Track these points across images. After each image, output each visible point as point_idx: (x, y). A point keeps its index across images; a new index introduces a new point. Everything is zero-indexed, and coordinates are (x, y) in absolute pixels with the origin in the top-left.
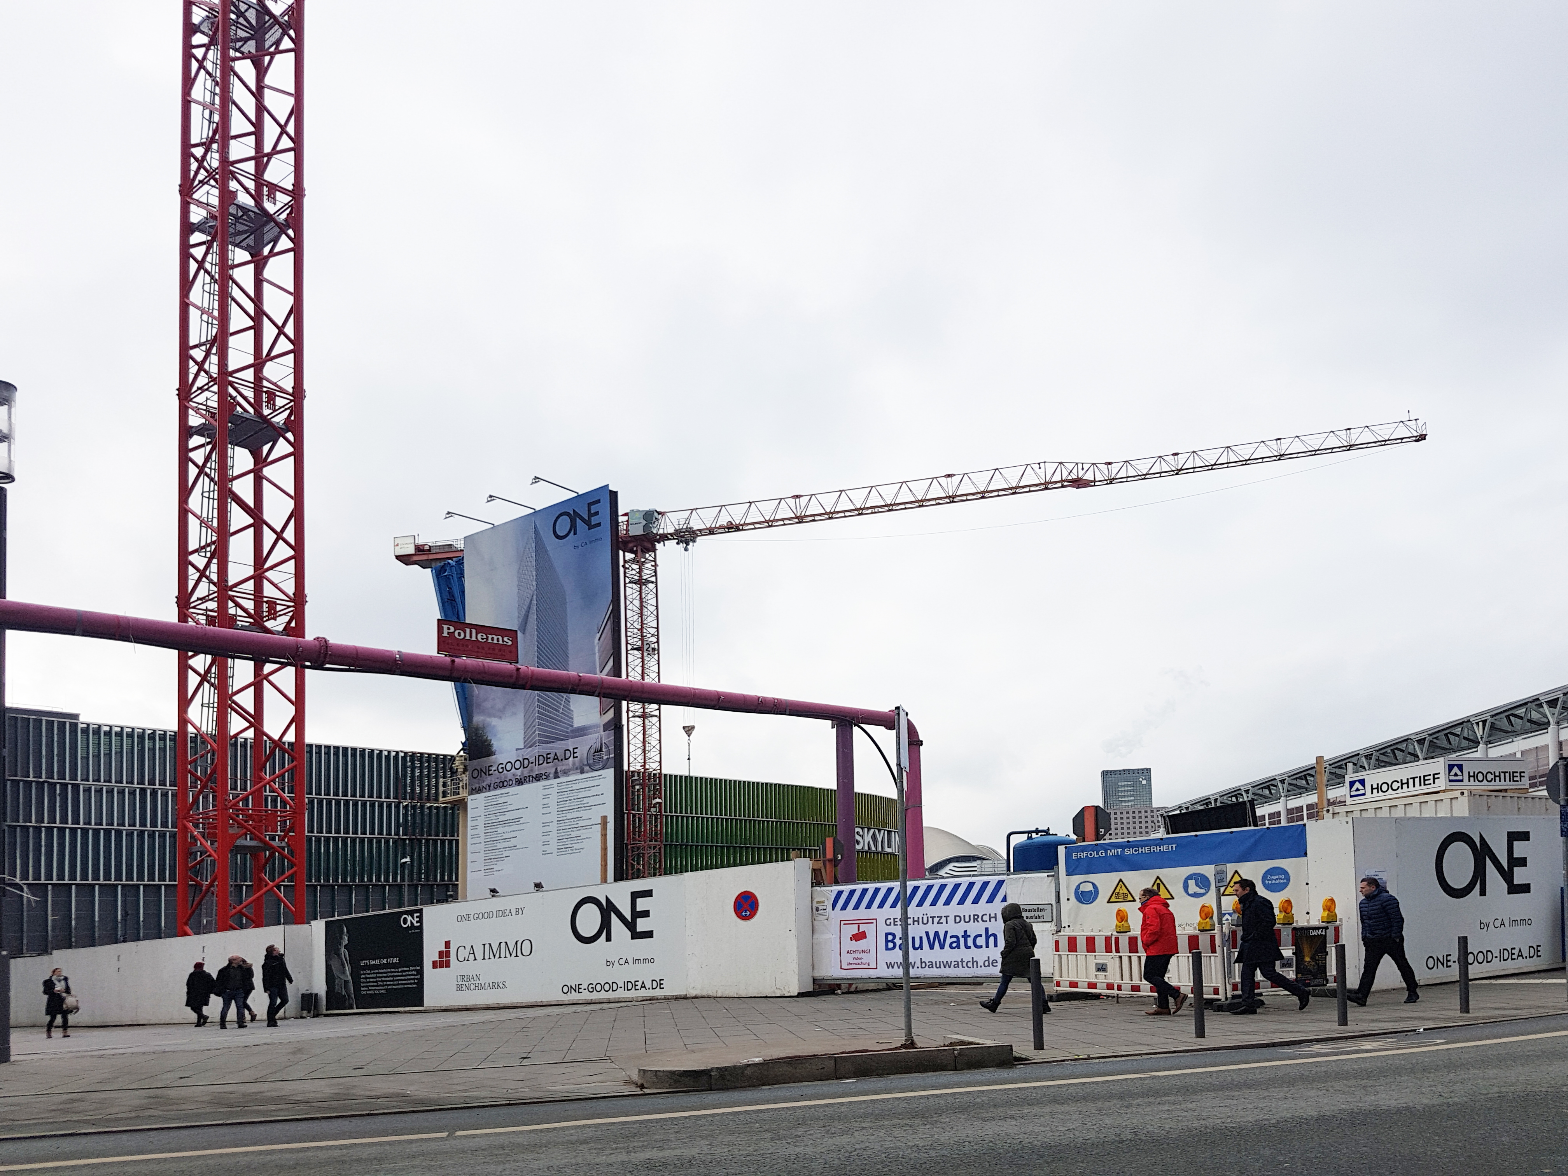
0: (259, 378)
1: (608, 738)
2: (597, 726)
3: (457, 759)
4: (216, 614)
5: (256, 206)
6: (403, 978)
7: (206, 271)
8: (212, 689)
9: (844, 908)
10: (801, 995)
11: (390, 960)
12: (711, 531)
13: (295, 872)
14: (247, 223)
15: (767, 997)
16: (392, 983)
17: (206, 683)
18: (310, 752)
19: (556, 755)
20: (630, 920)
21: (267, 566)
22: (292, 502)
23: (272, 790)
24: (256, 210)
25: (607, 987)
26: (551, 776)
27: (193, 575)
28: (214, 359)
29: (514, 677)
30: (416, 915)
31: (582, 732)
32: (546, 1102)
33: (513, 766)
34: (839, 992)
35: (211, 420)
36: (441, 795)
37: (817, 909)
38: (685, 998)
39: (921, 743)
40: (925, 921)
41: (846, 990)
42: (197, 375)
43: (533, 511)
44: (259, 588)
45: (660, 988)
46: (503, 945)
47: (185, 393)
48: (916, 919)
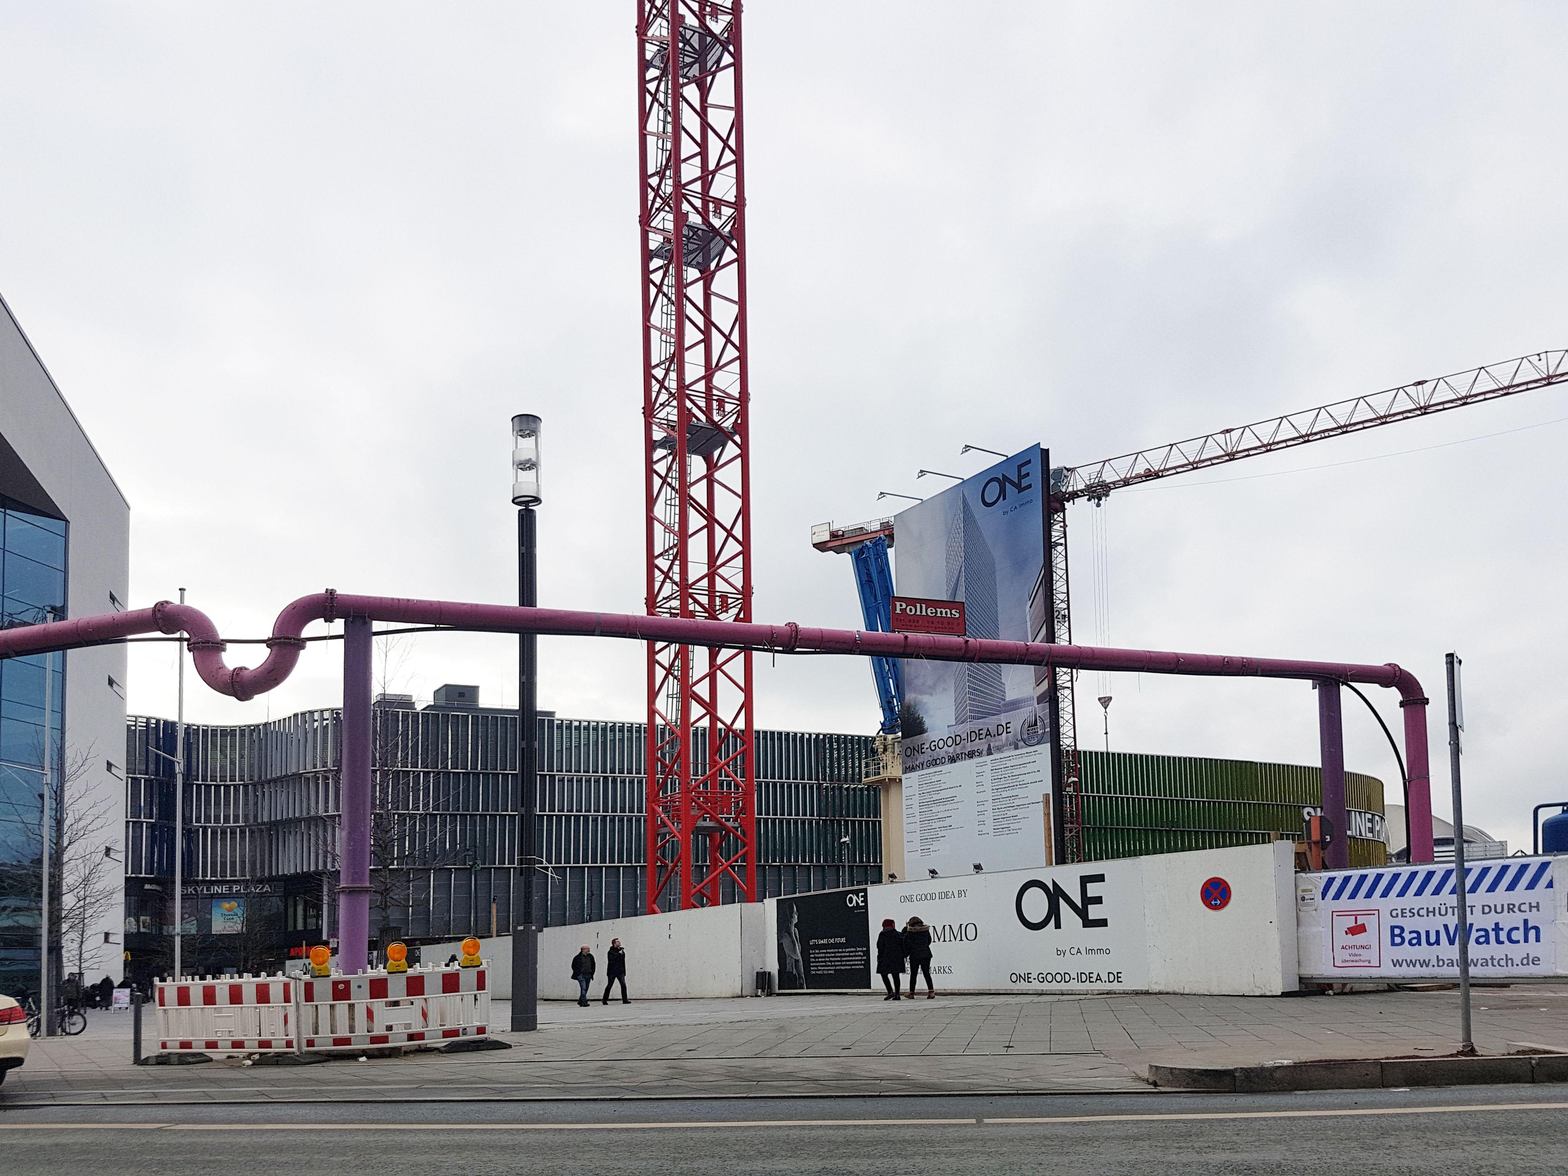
0: (709, 388)
1: (1043, 711)
2: (1032, 699)
3: (878, 739)
4: (679, 611)
5: (703, 223)
6: (850, 958)
7: (665, 295)
8: (676, 681)
9: (1337, 897)
10: (1285, 995)
11: (838, 940)
12: (1126, 482)
13: (747, 851)
14: (697, 242)
15: (1243, 996)
16: (839, 963)
17: (670, 676)
18: (758, 738)
19: (988, 730)
20: (1080, 906)
21: (718, 563)
22: (740, 501)
23: (727, 776)
24: (704, 227)
25: (1058, 978)
26: (984, 752)
27: (659, 577)
28: (673, 375)
29: (963, 650)
30: (860, 894)
31: (1014, 705)
32: (1055, 1094)
33: (945, 743)
34: (1331, 992)
35: (672, 432)
36: (863, 776)
37: (1303, 899)
38: (1147, 993)
39: (1427, 701)
40: (1443, 912)
41: (1339, 991)
42: (659, 392)
43: (961, 481)
44: (712, 584)
45: (1118, 982)
46: (947, 928)
47: (649, 411)
48: (1431, 909)
